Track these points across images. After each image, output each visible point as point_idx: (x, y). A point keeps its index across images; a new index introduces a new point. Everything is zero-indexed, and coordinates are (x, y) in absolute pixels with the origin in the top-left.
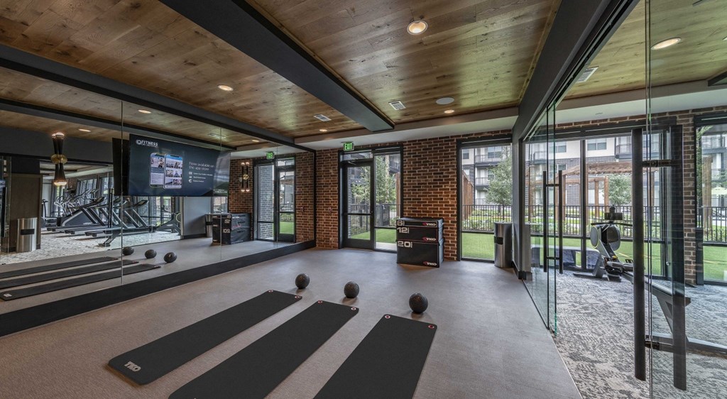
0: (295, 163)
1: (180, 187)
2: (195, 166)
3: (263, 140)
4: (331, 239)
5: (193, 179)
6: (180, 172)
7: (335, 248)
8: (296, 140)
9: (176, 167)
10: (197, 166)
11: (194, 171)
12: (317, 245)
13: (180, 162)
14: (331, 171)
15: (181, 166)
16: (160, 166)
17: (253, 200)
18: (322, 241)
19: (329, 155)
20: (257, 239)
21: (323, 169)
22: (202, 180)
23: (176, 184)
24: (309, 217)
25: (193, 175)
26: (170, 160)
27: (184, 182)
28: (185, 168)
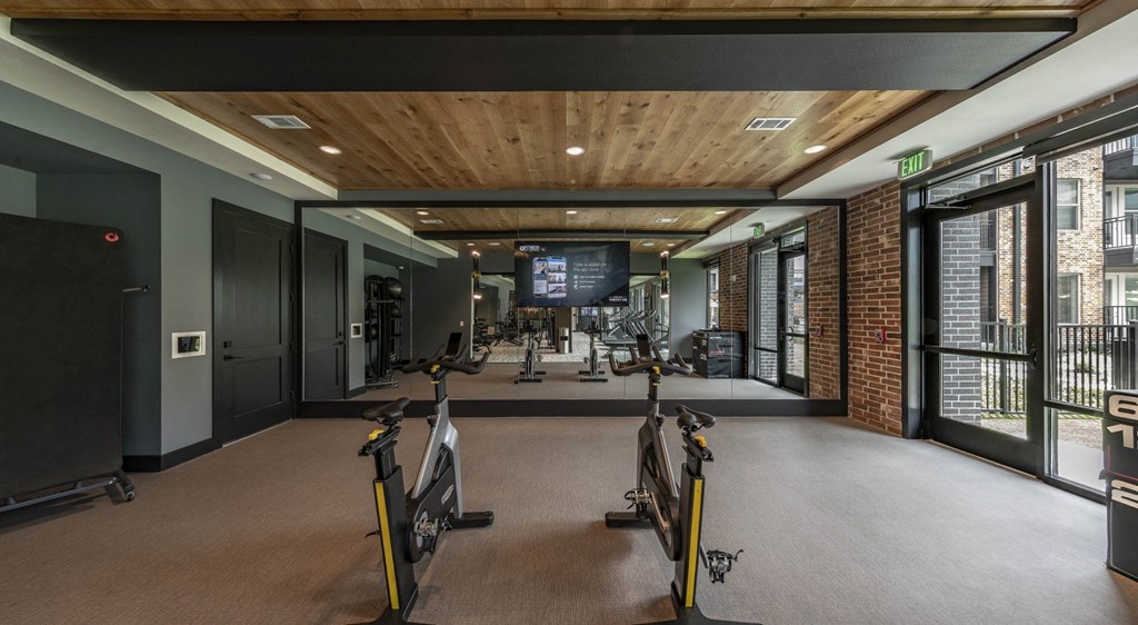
0: (807, 237)
1: (564, 295)
2: (581, 268)
3: (733, 209)
4: (883, 406)
5: (579, 284)
6: (563, 276)
7: (892, 432)
8: (780, 190)
9: (560, 271)
10: (583, 267)
11: (580, 273)
12: (851, 414)
13: (563, 264)
14: (883, 239)
15: (564, 269)
16: (543, 272)
17: (747, 311)
18: (862, 407)
19: (877, 201)
20: (755, 378)
21: (862, 238)
22: (590, 284)
23: (560, 292)
24: (834, 349)
25: (578, 279)
26: (553, 263)
27: (569, 289)
28: (570, 272)
